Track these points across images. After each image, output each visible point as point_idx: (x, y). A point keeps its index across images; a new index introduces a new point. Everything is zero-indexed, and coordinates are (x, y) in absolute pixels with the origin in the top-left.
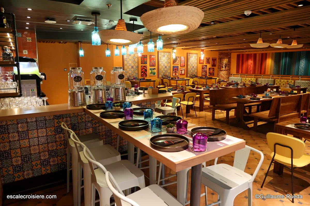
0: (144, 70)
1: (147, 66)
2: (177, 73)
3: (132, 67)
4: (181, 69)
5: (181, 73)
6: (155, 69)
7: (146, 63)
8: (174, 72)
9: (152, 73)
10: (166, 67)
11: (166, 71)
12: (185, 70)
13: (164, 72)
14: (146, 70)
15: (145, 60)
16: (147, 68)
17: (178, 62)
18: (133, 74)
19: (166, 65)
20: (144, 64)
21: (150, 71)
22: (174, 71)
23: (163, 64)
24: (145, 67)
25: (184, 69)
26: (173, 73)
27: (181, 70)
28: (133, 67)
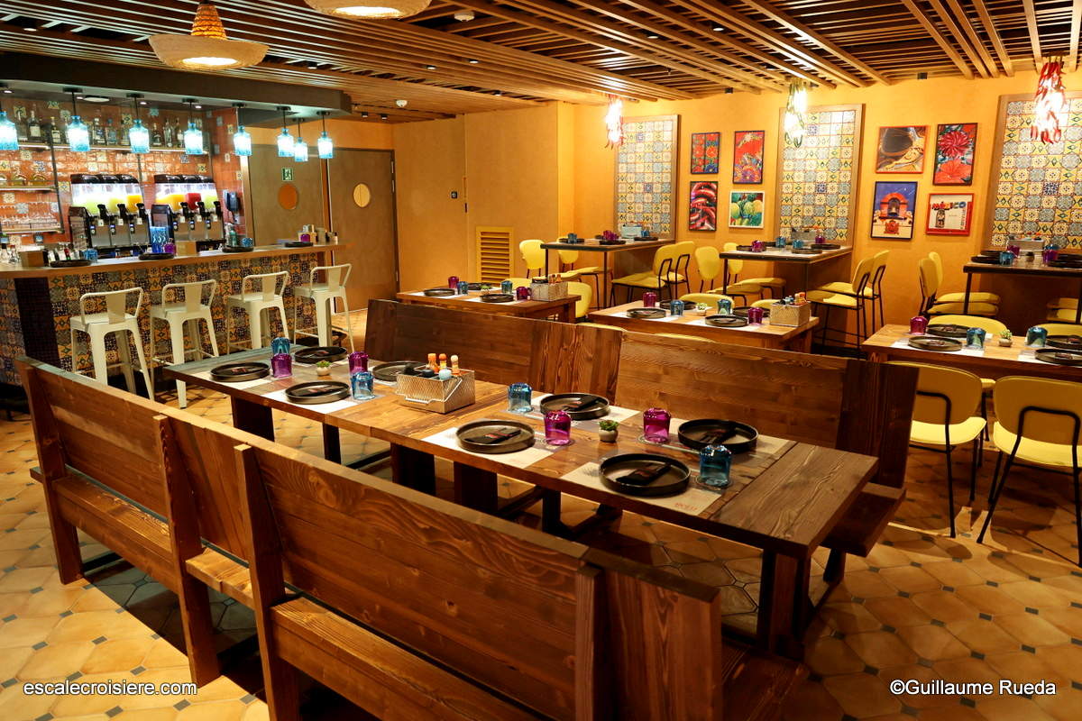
0: (703, 200)
1: (716, 183)
2: (906, 223)
3: (648, 188)
4: (936, 201)
5: (932, 225)
6: (760, 196)
7: (716, 171)
8: (882, 218)
9: (742, 216)
10: (821, 189)
11: (826, 211)
12: (971, 205)
13: (808, 211)
14: (712, 202)
15: (711, 158)
16: (716, 191)
17: (916, 161)
18: (650, 215)
19: (822, 176)
20: (705, 172)
21: (735, 207)
22: (878, 212)
23: (802, 174)
24: (708, 185)
25: (967, 199)
26: (874, 221)
27: (941, 208)
28: (651, 188)
